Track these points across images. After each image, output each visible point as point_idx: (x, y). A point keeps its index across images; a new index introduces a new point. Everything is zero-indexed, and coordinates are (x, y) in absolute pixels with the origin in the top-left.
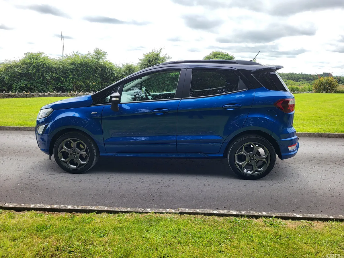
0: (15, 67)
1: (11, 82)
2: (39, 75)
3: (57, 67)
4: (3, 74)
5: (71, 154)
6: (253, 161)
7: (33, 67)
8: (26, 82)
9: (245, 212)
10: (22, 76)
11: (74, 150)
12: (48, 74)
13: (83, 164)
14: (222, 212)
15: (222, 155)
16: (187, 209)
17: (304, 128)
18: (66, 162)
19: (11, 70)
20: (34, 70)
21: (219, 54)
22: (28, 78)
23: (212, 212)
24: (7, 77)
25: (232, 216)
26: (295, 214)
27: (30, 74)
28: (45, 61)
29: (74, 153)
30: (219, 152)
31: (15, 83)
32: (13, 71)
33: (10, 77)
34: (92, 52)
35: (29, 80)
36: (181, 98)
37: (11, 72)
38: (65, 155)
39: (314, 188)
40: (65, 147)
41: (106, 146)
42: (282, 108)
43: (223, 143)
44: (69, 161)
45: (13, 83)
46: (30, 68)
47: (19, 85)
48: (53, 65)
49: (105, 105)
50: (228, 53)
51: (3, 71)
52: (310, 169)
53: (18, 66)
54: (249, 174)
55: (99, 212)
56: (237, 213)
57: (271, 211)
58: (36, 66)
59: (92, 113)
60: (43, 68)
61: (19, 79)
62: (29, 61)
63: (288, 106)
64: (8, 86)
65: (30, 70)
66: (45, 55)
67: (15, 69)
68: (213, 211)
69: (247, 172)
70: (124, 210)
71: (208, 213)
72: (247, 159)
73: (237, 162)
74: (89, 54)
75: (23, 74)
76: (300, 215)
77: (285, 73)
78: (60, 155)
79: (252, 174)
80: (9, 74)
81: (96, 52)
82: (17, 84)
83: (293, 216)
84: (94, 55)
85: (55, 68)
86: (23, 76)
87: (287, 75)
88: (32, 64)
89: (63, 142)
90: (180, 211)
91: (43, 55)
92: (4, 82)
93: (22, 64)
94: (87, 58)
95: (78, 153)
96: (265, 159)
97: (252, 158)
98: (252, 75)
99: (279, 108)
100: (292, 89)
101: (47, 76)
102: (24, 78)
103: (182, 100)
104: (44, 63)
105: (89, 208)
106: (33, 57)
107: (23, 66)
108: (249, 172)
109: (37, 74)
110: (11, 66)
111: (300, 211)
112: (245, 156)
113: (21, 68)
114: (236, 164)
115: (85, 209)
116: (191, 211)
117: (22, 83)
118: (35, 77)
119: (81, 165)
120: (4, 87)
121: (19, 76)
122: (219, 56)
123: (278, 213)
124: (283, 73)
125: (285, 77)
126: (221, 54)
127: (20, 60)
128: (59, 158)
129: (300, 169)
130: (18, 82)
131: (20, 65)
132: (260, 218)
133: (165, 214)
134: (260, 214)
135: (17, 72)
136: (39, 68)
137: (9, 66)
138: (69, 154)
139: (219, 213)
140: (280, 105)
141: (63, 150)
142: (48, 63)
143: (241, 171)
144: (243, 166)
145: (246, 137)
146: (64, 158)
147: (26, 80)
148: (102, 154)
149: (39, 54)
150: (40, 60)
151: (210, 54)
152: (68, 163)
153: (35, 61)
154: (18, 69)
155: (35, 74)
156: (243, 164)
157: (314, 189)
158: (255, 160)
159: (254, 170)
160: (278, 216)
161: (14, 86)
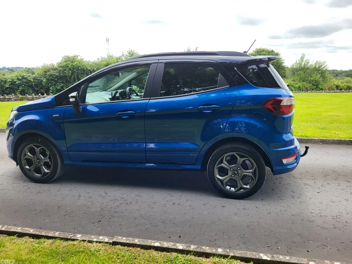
0: (52, 70)
1: (49, 85)
2: (74, 77)
3: (92, 69)
4: (42, 77)
5: (35, 161)
6: (237, 176)
7: (69, 70)
8: (62, 85)
9: (195, 247)
10: (58, 79)
11: (37, 157)
12: (83, 76)
13: (48, 173)
14: (166, 245)
15: (199, 167)
16: (124, 238)
17: (337, 133)
18: (30, 170)
19: (48, 73)
20: (70, 72)
21: (264, 51)
22: (64, 80)
23: (153, 244)
24: (44, 80)
25: (175, 252)
26: (262, 255)
27: (67, 77)
28: (80, 63)
29: (38, 161)
30: (195, 164)
31: (53, 85)
32: (50, 74)
33: (48, 79)
34: (126, 53)
35: (65, 82)
36: (149, 98)
37: (48, 75)
38: (29, 162)
39: (313, 214)
40: (29, 154)
41: (70, 153)
42: (273, 110)
43: (200, 152)
44: (33, 169)
45: (51, 86)
46: (66, 70)
47: (55, 88)
48: (88, 68)
49: (68, 107)
50: (273, 50)
51: (42, 74)
52: (320, 187)
53: (56, 69)
54: (232, 192)
55: (21, 235)
56: (185, 247)
57: (230, 248)
58: (71, 68)
59: (54, 116)
60: (78, 70)
61: (56, 81)
62: (65, 64)
63: (281, 107)
64: (46, 89)
65: (66, 73)
66: (81, 58)
67: (52, 72)
68: (156, 242)
69: (230, 189)
70: (50, 235)
71: (147, 246)
72: (230, 173)
73: (218, 176)
74: (123, 55)
75: (60, 76)
76: (268, 257)
77: (344, 70)
78: (24, 162)
79: (235, 192)
80: (46, 77)
81: (129, 53)
82: (54, 86)
83: (257, 257)
84: (128, 56)
85: (90, 70)
86: (60, 79)
87: (346, 72)
88: (68, 66)
89: (26, 148)
90: (114, 240)
91: (79, 58)
92: (42, 84)
93: (59, 67)
94: (121, 59)
95: (42, 160)
96: (252, 173)
97: (236, 172)
98: (236, 69)
99: (268, 109)
100: (348, 87)
101: (81, 78)
102: (60, 81)
103: (151, 101)
104: (79, 65)
105: (13, 229)
106: (69, 60)
107: (60, 69)
108: (233, 189)
109: (72, 76)
110: (48, 70)
111: (278, 249)
112: (227, 170)
113: (58, 71)
114: (216, 178)
115: (9, 230)
116: (128, 242)
117: (59, 85)
118: (70, 79)
119: (45, 174)
120: (42, 90)
121: (56, 78)
122: (262, 52)
123: (239, 252)
124: (341, 70)
125: (344, 74)
126: (265, 51)
127: (57, 64)
128: (23, 165)
129: (307, 186)
130: (55, 84)
131: (57, 68)
132: (211, 258)
133: (95, 243)
134: (214, 251)
135: (54, 75)
136: (75, 70)
137: (47, 69)
138: (33, 161)
139: (161, 246)
140: (269, 106)
141: (26, 157)
142: (82, 66)
143: (223, 188)
144: (225, 181)
145: (228, 146)
146: (28, 166)
147: (62, 83)
148: (66, 162)
149: (74, 57)
150: (76, 63)
151: (253, 51)
152: (32, 170)
153: (71, 64)
154: (55, 71)
155: (71, 76)
156: (226, 179)
157: (313, 216)
158: (240, 175)
159: (239, 187)
160: (237, 255)
161: (51, 88)
